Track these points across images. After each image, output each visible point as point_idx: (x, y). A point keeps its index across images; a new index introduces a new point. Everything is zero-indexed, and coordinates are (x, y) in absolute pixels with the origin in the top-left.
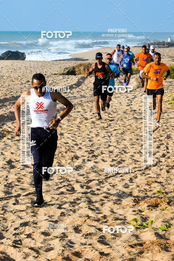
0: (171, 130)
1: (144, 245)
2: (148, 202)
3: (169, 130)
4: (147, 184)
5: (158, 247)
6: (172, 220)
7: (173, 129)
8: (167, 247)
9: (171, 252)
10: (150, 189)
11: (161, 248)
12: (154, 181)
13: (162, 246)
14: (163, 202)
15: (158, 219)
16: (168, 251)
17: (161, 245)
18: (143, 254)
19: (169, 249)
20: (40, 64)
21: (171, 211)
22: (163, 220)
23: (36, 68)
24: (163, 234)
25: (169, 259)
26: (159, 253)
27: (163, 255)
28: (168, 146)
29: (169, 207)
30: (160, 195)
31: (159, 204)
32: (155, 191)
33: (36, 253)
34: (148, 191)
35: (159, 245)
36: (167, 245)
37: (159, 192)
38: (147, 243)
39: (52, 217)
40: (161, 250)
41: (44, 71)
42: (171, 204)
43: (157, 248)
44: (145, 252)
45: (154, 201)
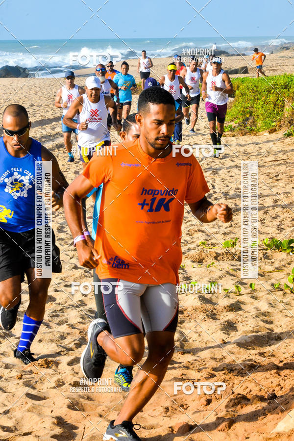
0: (218, 163)
1: (185, 313)
2: (189, 257)
3: (215, 164)
4: (188, 234)
5: (203, 314)
6: (221, 279)
7: (220, 162)
8: (214, 313)
9: (219, 320)
10: (192, 240)
11: (207, 315)
12: (196, 230)
13: (207, 313)
14: (209, 256)
15: (202, 278)
16: (215, 319)
17: (207, 311)
18: (184, 324)
19: (217, 317)
20: (47, 82)
21: (219, 267)
22: (208, 280)
23: (42, 88)
24: (209, 297)
25: (217, 329)
26: (205, 322)
27: (209, 325)
28: (215, 184)
29: (217, 263)
30: (205, 247)
31: (204, 259)
32: (199, 242)
33: (46, 327)
34: (189, 242)
35: (204, 311)
36: (215, 311)
37: (203, 243)
38: (189, 309)
39: (66, 280)
40: (206, 318)
41: (53, 91)
42: (218, 259)
43: (202, 316)
44: (186, 322)
45: (197, 256)
